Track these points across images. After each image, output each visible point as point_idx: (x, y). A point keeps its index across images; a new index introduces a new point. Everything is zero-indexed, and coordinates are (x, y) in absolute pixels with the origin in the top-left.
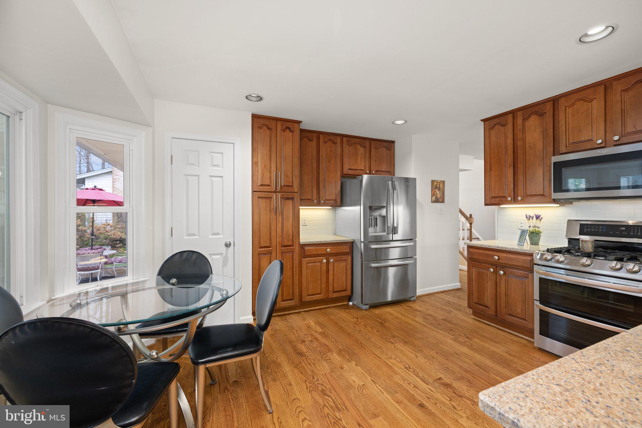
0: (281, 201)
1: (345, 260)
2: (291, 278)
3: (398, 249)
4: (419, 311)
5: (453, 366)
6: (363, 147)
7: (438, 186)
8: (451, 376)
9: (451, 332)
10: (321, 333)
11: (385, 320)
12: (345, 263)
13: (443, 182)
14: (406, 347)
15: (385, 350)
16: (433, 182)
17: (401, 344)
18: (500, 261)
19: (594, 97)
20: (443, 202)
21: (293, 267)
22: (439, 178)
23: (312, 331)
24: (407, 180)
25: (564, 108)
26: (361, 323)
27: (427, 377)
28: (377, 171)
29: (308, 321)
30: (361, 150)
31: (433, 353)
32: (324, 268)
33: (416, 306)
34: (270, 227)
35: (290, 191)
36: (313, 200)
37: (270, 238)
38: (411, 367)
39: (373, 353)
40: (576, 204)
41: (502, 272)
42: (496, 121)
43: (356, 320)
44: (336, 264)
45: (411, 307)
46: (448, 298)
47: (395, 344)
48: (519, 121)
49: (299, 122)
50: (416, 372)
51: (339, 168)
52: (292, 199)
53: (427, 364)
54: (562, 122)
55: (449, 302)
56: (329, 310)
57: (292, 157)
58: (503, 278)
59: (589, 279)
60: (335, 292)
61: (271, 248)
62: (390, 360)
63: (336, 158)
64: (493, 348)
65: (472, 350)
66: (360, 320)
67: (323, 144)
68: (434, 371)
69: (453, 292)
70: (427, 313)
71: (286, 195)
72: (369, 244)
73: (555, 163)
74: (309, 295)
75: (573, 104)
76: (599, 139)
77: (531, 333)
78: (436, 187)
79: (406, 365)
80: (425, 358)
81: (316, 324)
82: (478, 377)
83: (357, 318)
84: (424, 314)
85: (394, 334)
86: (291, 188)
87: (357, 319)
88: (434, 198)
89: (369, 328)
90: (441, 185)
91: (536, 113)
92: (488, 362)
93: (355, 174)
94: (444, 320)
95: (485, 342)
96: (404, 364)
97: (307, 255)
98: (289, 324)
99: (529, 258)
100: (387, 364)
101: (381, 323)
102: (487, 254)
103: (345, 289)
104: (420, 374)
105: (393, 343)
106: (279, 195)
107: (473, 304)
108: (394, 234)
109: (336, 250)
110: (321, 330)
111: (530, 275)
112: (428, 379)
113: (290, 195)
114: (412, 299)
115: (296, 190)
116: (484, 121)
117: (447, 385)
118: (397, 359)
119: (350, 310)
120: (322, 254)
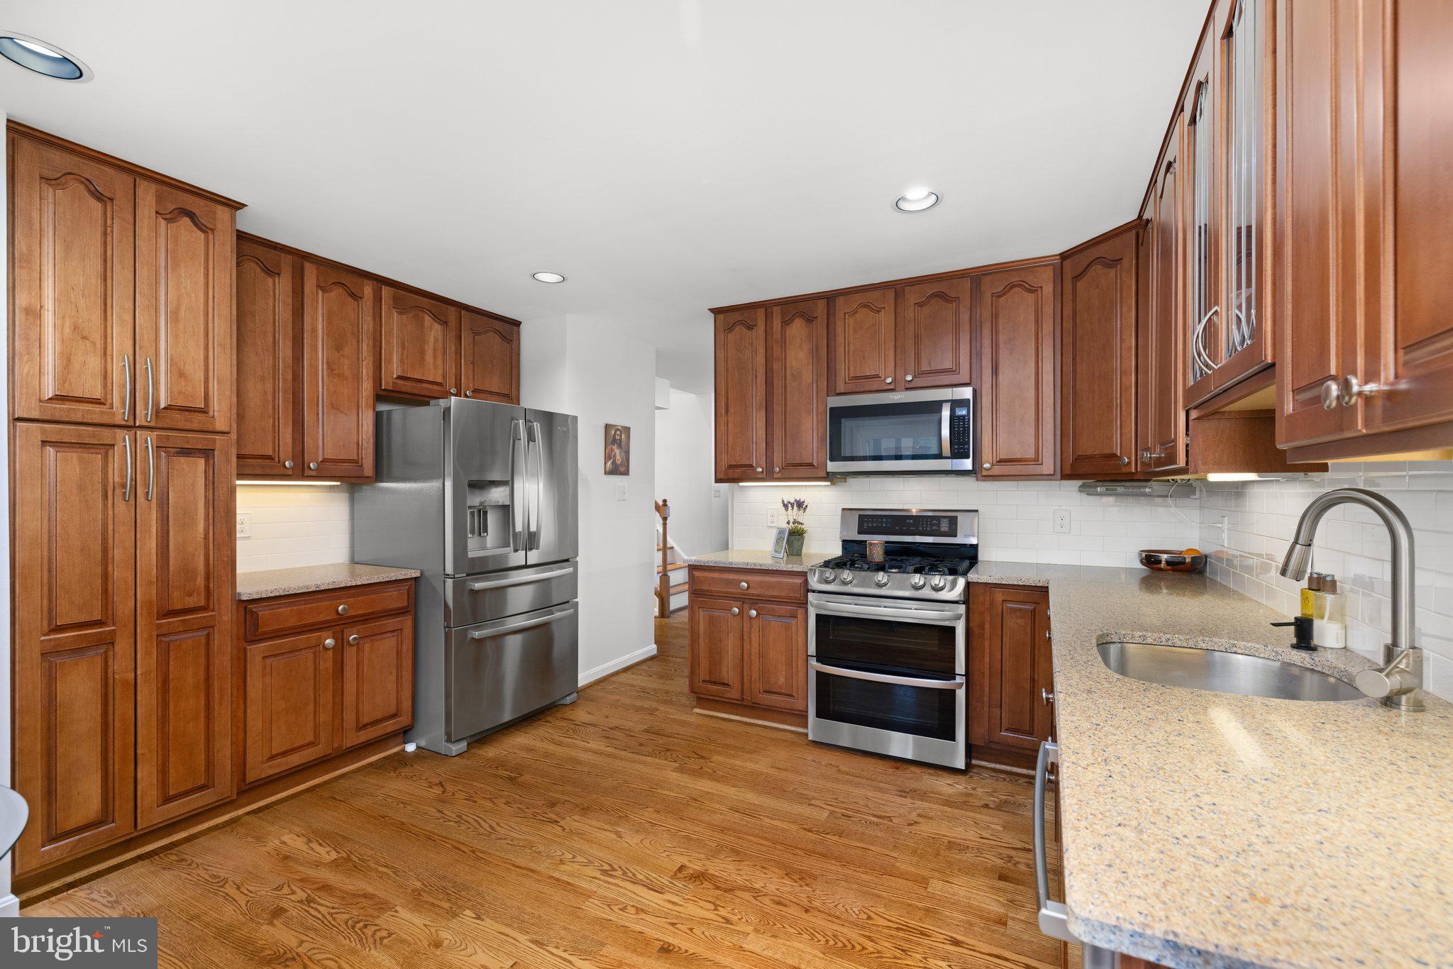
0: (158, 457)
1: (393, 631)
2: (202, 715)
3: (530, 588)
4: (591, 725)
5: (696, 829)
6: (439, 323)
7: (618, 437)
8: (699, 853)
9: (669, 754)
10: (335, 865)
11: (519, 769)
12: (394, 640)
13: (627, 430)
14: (590, 822)
15: (542, 848)
16: (608, 427)
17: (576, 817)
18: (751, 591)
19: (882, 306)
20: (626, 473)
21: (208, 679)
22: (619, 421)
23: (301, 869)
24: (549, 419)
25: (842, 315)
26: (457, 796)
27: (654, 875)
28: (476, 391)
29: (277, 842)
30: (434, 332)
31: (649, 814)
32: (327, 663)
33: (581, 715)
34: (105, 550)
35: (195, 426)
36: (281, 460)
37: (105, 591)
38: (616, 867)
39: (514, 865)
40: (852, 481)
41: (754, 613)
42: (736, 316)
43: (438, 790)
44: (367, 647)
45: (571, 720)
46: (639, 680)
47: (562, 823)
48: (777, 324)
49: (236, 206)
50: (630, 875)
51: (366, 371)
52: (207, 453)
53: (646, 843)
54: (840, 339)
55: (644, 690)
56: (345, 783)
57: (207, 314)
58: (756, 624)
59: (885, 607)
60: (365, 726)
61: (108, 626)
62: (563, 867)
63: (358, 342)
64: (752, 766)
65: (718, 781)
66: (450, 788)
67: (317, 293)
68: (664, 855)
69: (644, 667)
70: (611, 726)
71: (178, 439)
72: (465, 580)
73: (831, 409)
74: (273, 757)
75: (855, 312)
76: (888, 377)
77: (802, 718)
78: (614, 441)
79: (603, 864)
80: (637, 831)
81: (310, 841)
82: (746, 834)
83: (441, 784)
84: (603, 730)
85: (552, 797)
86: (201, 417)
87: (443, 786)
88: (609, 464)
89: (483, 802)
90: (623, 436)
91: (802, 315)
92: (752, 797)
93: (416, 391)
94: (647, 731)
95: (734, 756)
96: (597, 864)
97: (265, 633)
98: (202, 872)
99: (799, 581)
100: (558, 880)
101: (511, 779)
102: (727, 580)
103: (393, 710)
104: (640, 876)
105: (556, 821)
106: (150, 439)
107: (701, 684)
108: (531, 549)
109: (362, 606)
110: (334, 855)
111: (800, 612)
112: (659, 878)
113: (196, 441)
114: (568, 700)
115: (221, 425)
116: (716, 311)
117: (699, 877)
118: (579, 859)
119: (412, 766)
120: (324, 622)
